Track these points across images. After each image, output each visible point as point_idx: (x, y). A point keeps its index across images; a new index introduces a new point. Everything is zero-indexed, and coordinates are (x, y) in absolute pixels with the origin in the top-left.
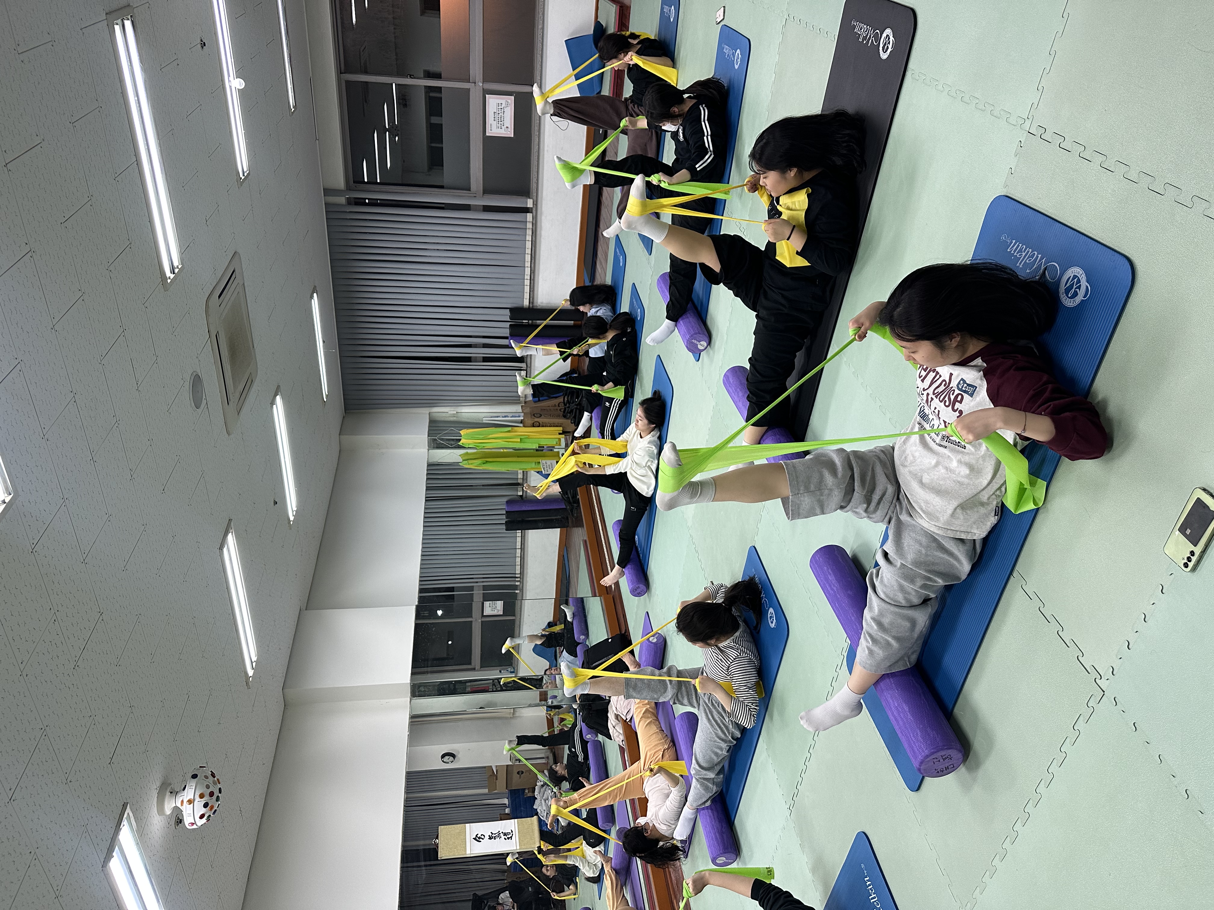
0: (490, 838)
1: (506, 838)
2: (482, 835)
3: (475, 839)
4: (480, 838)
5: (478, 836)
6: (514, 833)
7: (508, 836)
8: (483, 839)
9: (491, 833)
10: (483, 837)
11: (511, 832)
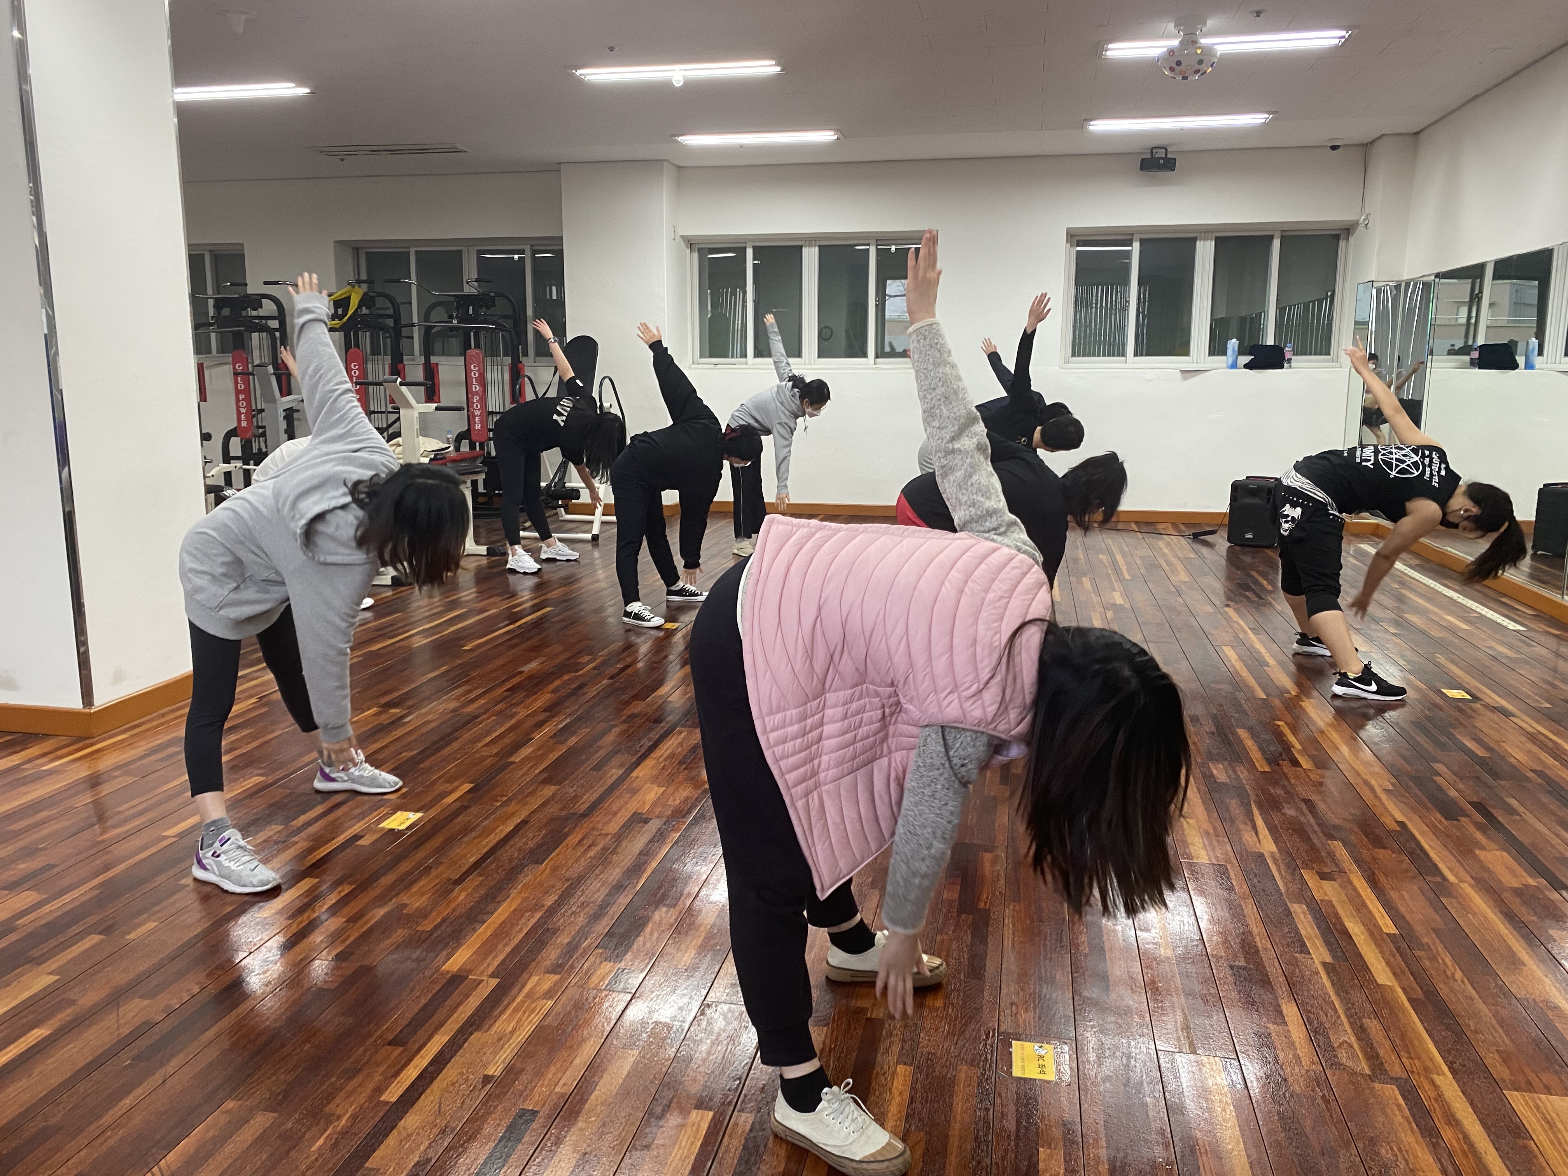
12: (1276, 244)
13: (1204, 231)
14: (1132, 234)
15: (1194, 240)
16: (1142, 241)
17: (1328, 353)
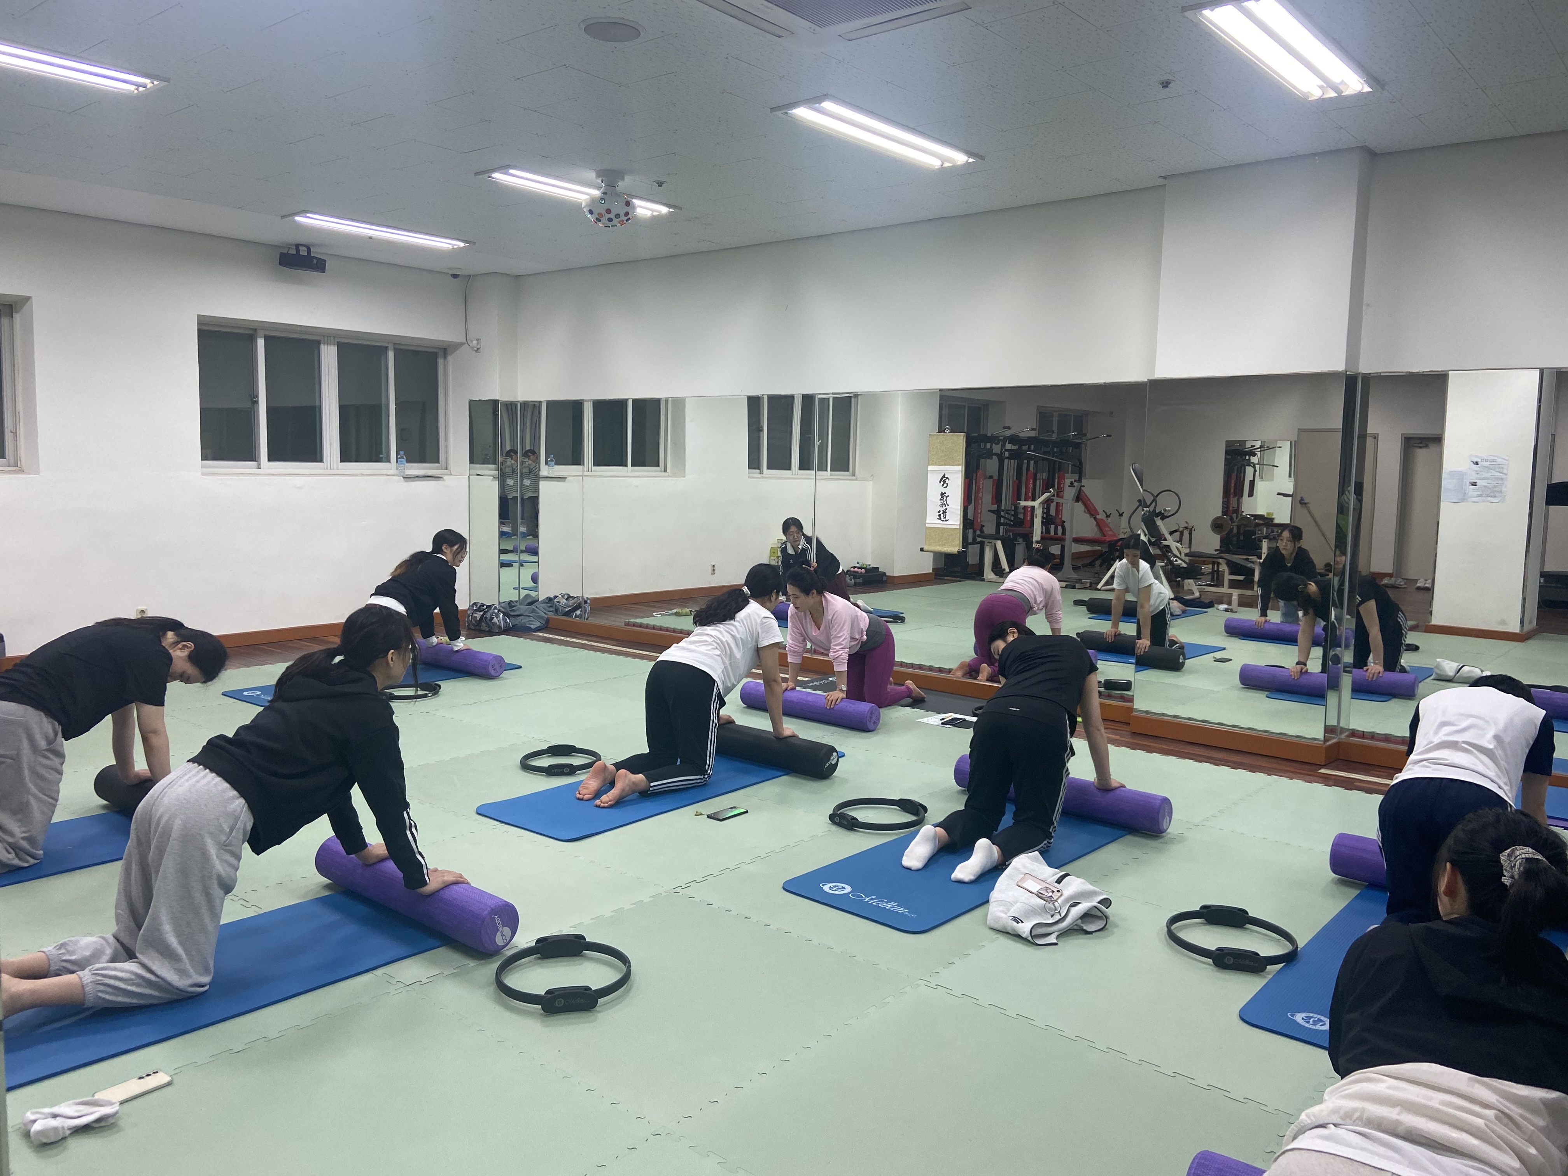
0: (942, 494)
1: (941, 513)
2: (947, 484)
3: (944, 476)
4: (944, 482)
5: (947, 480)
6: (944, 522)
7: (942, 515)
8: (943, 485)
9: (948, 496)
10: (945, 485)
11: (947, 519)
12: (391, 355)
13: (329, 336)
14: (255, 330)
15: (318, 343)
16: (267, 339)
17: (438, 462)
